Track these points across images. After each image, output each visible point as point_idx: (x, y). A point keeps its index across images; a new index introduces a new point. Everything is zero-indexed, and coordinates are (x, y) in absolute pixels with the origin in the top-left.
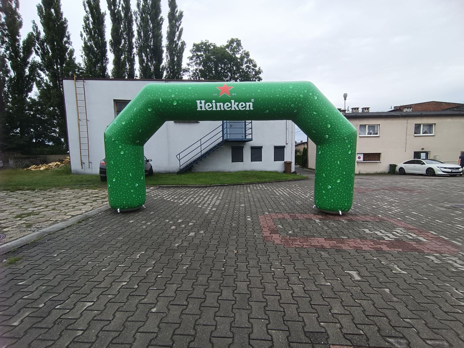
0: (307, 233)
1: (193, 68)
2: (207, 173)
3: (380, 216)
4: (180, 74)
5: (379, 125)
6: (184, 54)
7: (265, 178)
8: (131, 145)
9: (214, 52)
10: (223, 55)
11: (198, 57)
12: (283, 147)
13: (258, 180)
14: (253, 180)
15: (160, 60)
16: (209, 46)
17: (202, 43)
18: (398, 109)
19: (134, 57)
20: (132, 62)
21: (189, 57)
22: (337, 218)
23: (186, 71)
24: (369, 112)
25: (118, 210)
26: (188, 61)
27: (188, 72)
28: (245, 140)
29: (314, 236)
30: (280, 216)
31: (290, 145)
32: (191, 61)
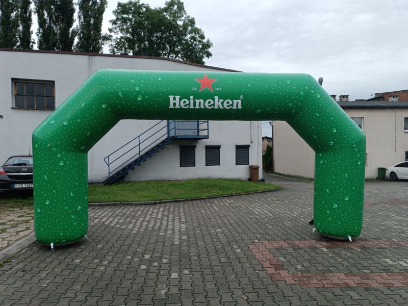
0: (320, 268)
1: (118, 35)
2: (147, 182)
3: (396, 240)
4: (99, 42)
5: (363, 118)
6: (104, 16)
7: (229, 189)
8: (74, 153)
9: (148, 17)
10: (160, 21)
11: (125, 21)
12: (247, 147)
13: (221, 192)
14: (214, 192)
15: (70, 22)
16: (140, 7)
17: (130, 3)
18: (380, 97)
19: (30, 15)
20: (27, 22)
21: (111, 21)
22: (346, 245)
23: (107, 38)
24: (348, 102)
25: (52, 245)
26: (110, 26)
27: (110, 41)
28: (198, 137)
29: (330, 272)
30: (275, 244)
31: (255, 143)
32: (114, 26)
